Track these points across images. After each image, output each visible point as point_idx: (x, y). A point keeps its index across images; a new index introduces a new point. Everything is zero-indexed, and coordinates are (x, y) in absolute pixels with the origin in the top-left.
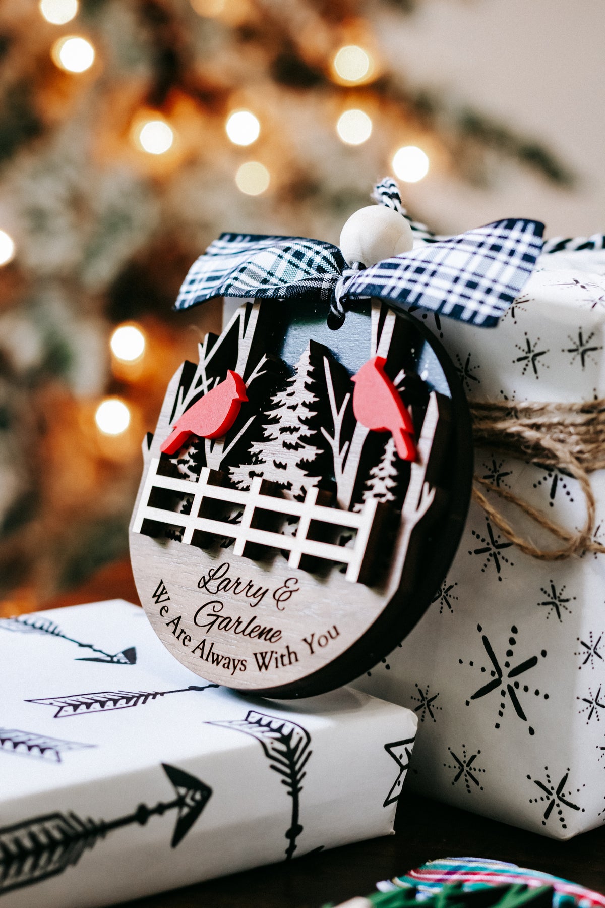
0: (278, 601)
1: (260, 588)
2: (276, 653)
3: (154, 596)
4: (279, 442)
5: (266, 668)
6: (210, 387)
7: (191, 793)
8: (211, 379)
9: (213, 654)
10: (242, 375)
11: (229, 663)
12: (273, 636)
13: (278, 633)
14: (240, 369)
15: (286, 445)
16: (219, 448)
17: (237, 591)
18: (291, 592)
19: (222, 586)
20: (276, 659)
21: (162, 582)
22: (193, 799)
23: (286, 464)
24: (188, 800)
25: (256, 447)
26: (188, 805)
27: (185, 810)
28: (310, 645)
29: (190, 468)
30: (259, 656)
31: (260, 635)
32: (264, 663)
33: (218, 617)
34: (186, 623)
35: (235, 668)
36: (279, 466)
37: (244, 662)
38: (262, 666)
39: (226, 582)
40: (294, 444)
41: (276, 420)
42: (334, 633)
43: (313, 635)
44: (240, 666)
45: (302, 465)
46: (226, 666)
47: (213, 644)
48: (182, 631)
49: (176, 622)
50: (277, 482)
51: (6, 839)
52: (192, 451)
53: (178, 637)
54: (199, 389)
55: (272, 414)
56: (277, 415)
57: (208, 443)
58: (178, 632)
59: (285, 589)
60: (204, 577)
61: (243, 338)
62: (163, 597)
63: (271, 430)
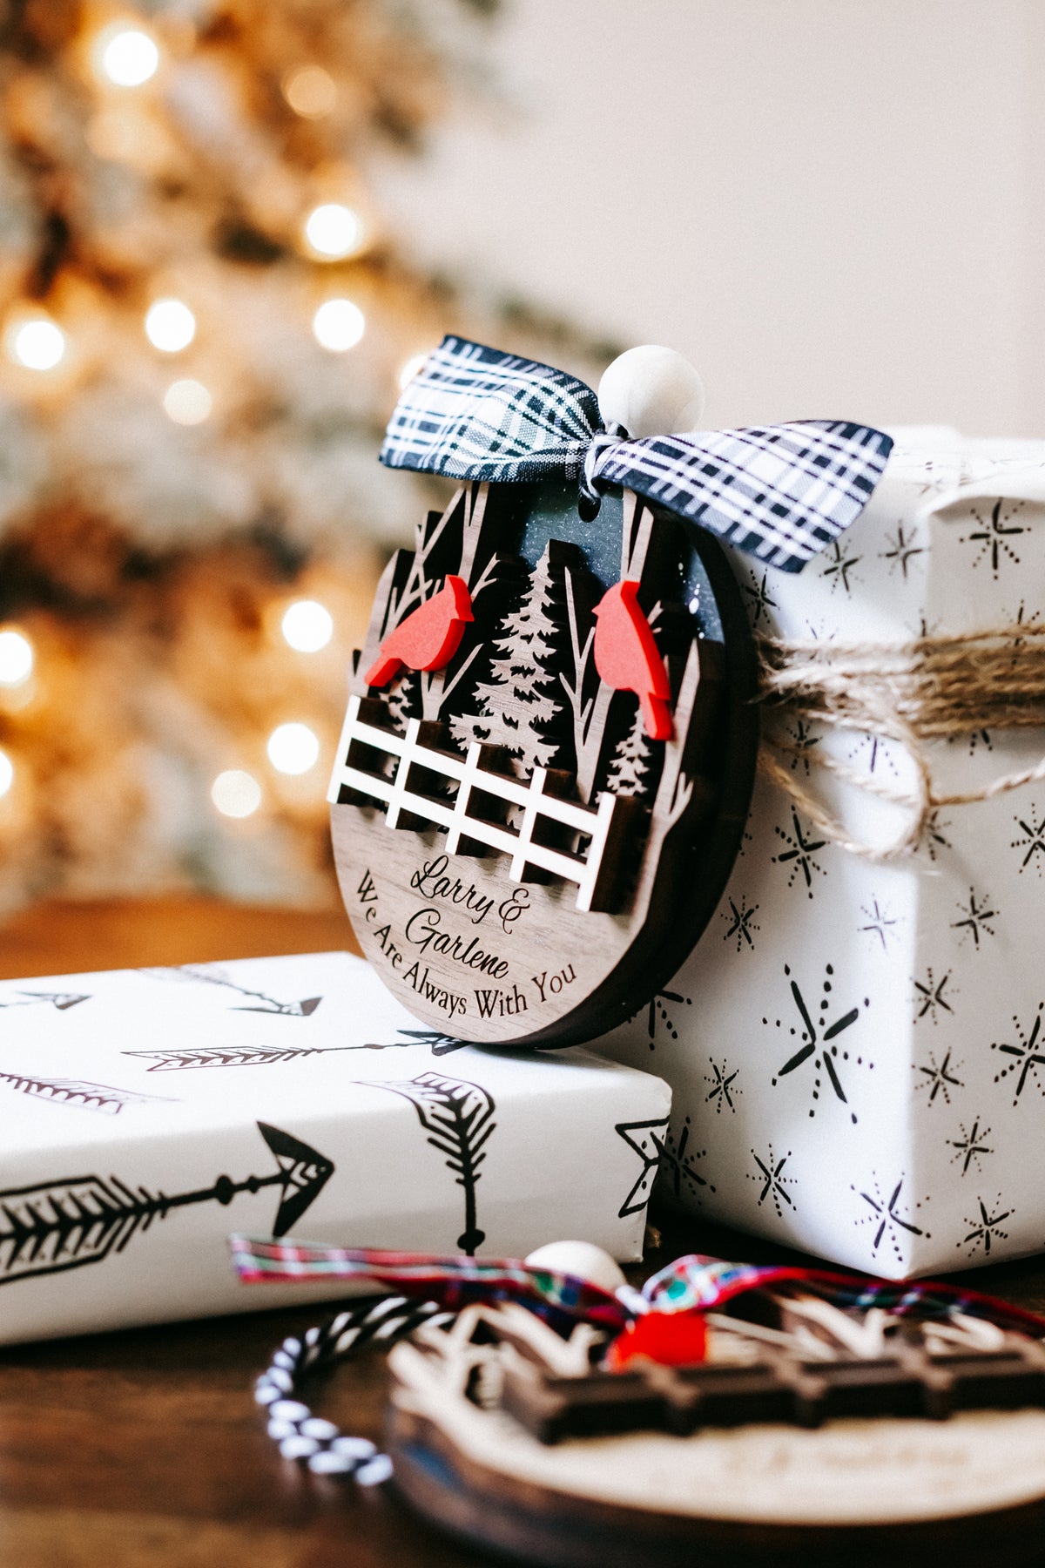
0: (505, 919)
1: (484, 898)
2: (501, 993)
3: (360, 891)
4: (509, 688)
5: (490, 1013)
6: (429, 593)
7: (301, 1166)
8: (431, 582)
9: (428, 984)
10: (467, 581)
11: (446, 1000)
12: (497, 969)
13: (505, 965)
14: (465, 572)
15: (518, 693)
16: (438, 684)
17: (457, 899)
18: (521, 908)
19: (438, 890)
20: (501, 1001)
21: (368, 873)
22: (303, 1174)
23: (517, 721)
24: (296, 1176)
25: (483, 691)
26: (296, 1184)
27: (292, 1191)
28: (541, 987)
29: (403, 709)
30: (481, 994)
31: (483, 965)
32: (487, 1006)
33: (435, 932)
34: (396, 936)
35: (453, 1008)
36: (510, 722)
37: (463, 1002)
38: (486, 1010)
39: (443, 886)
40: (527, 693)
41: (505, 655)
42: (569, 976)
43: (544, 974)
44: (458, 1006)
45: (537, 725)
46: (443, 1003)
47: (427, 970)
48: (392, 947)
49: (385, 932)
50: (506, 746)
51: (13, 1203)
52: (406, 685)
53: (387, 954)
54: (415, 595)
55: (502, 644)
56: (508, 648)
57: (425, 677)
58: (387, 946)
59: (512, 904)
60: (418, 873)
61: (470, 525)
62: (370, 894)
63: (500, 668)
